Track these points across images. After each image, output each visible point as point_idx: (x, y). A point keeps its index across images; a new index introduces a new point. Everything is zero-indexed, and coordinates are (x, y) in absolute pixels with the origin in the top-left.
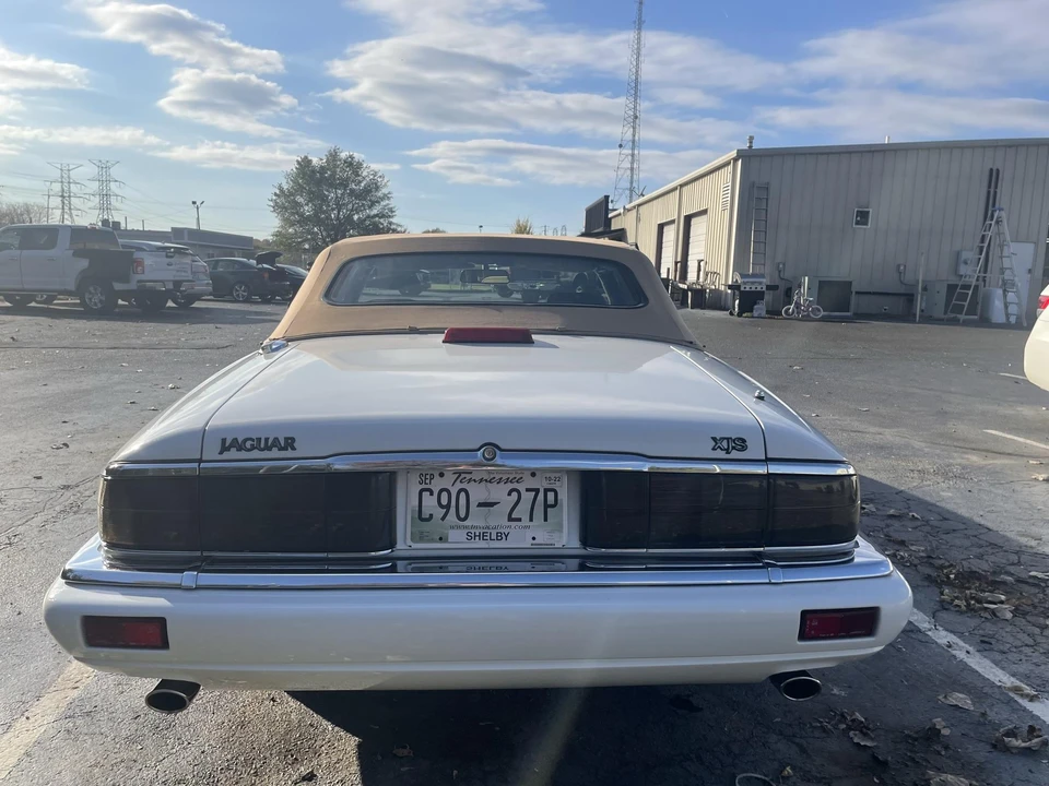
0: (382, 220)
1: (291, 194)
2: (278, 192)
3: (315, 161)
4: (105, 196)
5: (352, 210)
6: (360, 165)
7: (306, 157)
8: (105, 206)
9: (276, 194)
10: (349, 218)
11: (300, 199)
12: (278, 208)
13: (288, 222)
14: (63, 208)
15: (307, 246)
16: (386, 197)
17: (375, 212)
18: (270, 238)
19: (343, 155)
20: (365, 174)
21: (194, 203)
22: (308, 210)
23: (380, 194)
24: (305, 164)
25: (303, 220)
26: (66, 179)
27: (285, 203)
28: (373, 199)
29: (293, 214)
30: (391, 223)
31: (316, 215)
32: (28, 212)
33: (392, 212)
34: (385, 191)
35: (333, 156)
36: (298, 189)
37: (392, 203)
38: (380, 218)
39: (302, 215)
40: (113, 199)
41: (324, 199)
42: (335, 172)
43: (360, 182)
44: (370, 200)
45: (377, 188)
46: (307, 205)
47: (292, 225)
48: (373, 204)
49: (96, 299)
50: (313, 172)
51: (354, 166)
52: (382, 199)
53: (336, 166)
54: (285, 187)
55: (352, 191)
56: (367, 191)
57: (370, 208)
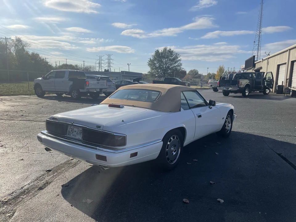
0: (178, 67)
1: (153, 61)
2: (150, 60)
3: (160, 51)
4: (109, 63)
5: (169, 65)
6: (172, 51)
7: (158, 50)
8: (109, 66)
9: (149, 61)
10: (168, 67)
11: (155, 62)
12: (150, 65)
13: (152, 69)
14: (99, 67)
15: (157, 75)
16: (180, 60)
17: (176, 65)
18: (147, 73)
19: (168, 49)
20: (174, 54)
21: (128, 64)
22: (157, 65)
23: (178, 60)
24: (157, 52)
25: (156, 68)
26: (100, 59)
27: (151, 63)
28: (176, 61)
29: (154, 66)
30: (181, 68)
31: (160, 66)
32: (91, 67)
33: (181, 64)
34: (179, 58)
35: (165, 49)
36: (155, 59)
37: (181, 62)
38: (178, 66)
39: (156, 67)
40: (111, 64)
41: (162, 62)
42: (165, 54)
43: (172, 56)
44: (175, 62)
45: (177, 58)
46: (157, 63)
47: (153, 70)
48: (176, 62)
49: (75, 95)
50: (159, 54)
51: (171, 52)
52: (178, 61)
53: (166, 52)
54: (152, 59)
55: (170, 59)
56: (174, 59)
57: (175, 64)
